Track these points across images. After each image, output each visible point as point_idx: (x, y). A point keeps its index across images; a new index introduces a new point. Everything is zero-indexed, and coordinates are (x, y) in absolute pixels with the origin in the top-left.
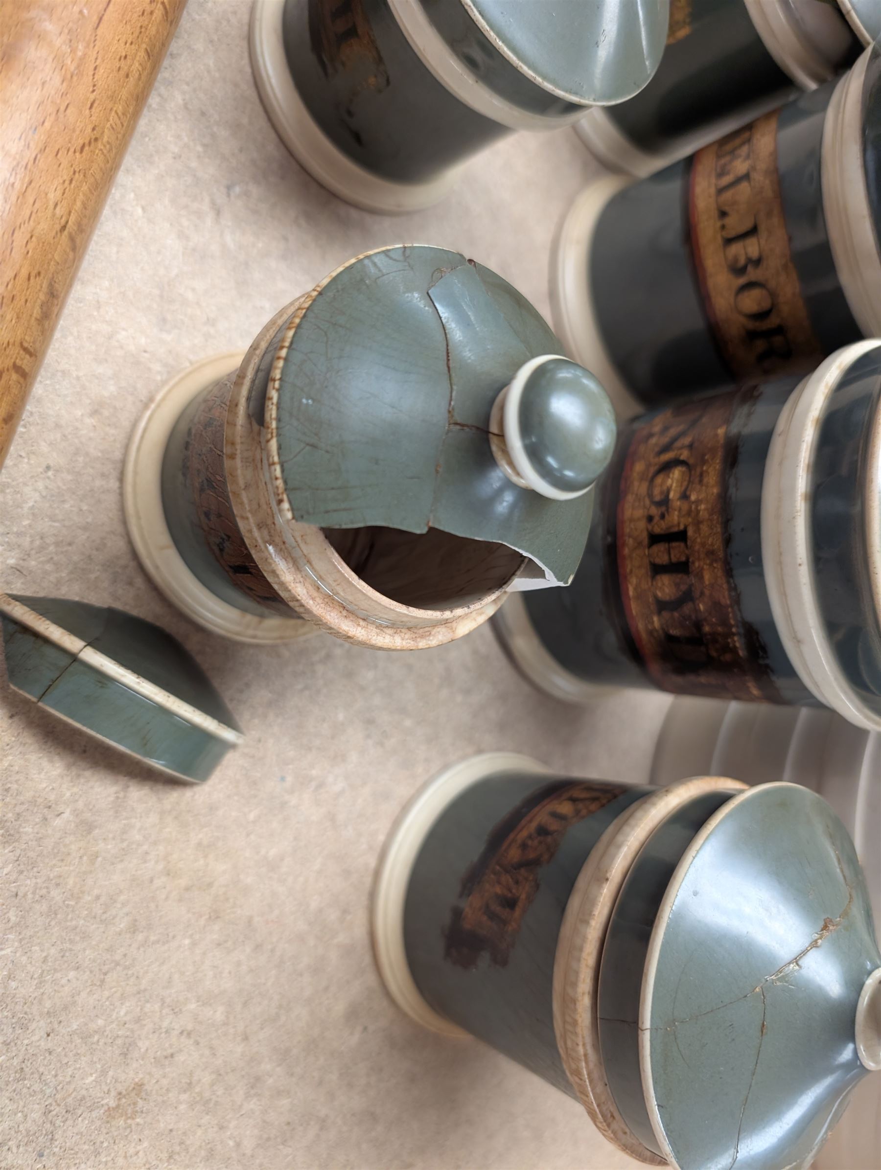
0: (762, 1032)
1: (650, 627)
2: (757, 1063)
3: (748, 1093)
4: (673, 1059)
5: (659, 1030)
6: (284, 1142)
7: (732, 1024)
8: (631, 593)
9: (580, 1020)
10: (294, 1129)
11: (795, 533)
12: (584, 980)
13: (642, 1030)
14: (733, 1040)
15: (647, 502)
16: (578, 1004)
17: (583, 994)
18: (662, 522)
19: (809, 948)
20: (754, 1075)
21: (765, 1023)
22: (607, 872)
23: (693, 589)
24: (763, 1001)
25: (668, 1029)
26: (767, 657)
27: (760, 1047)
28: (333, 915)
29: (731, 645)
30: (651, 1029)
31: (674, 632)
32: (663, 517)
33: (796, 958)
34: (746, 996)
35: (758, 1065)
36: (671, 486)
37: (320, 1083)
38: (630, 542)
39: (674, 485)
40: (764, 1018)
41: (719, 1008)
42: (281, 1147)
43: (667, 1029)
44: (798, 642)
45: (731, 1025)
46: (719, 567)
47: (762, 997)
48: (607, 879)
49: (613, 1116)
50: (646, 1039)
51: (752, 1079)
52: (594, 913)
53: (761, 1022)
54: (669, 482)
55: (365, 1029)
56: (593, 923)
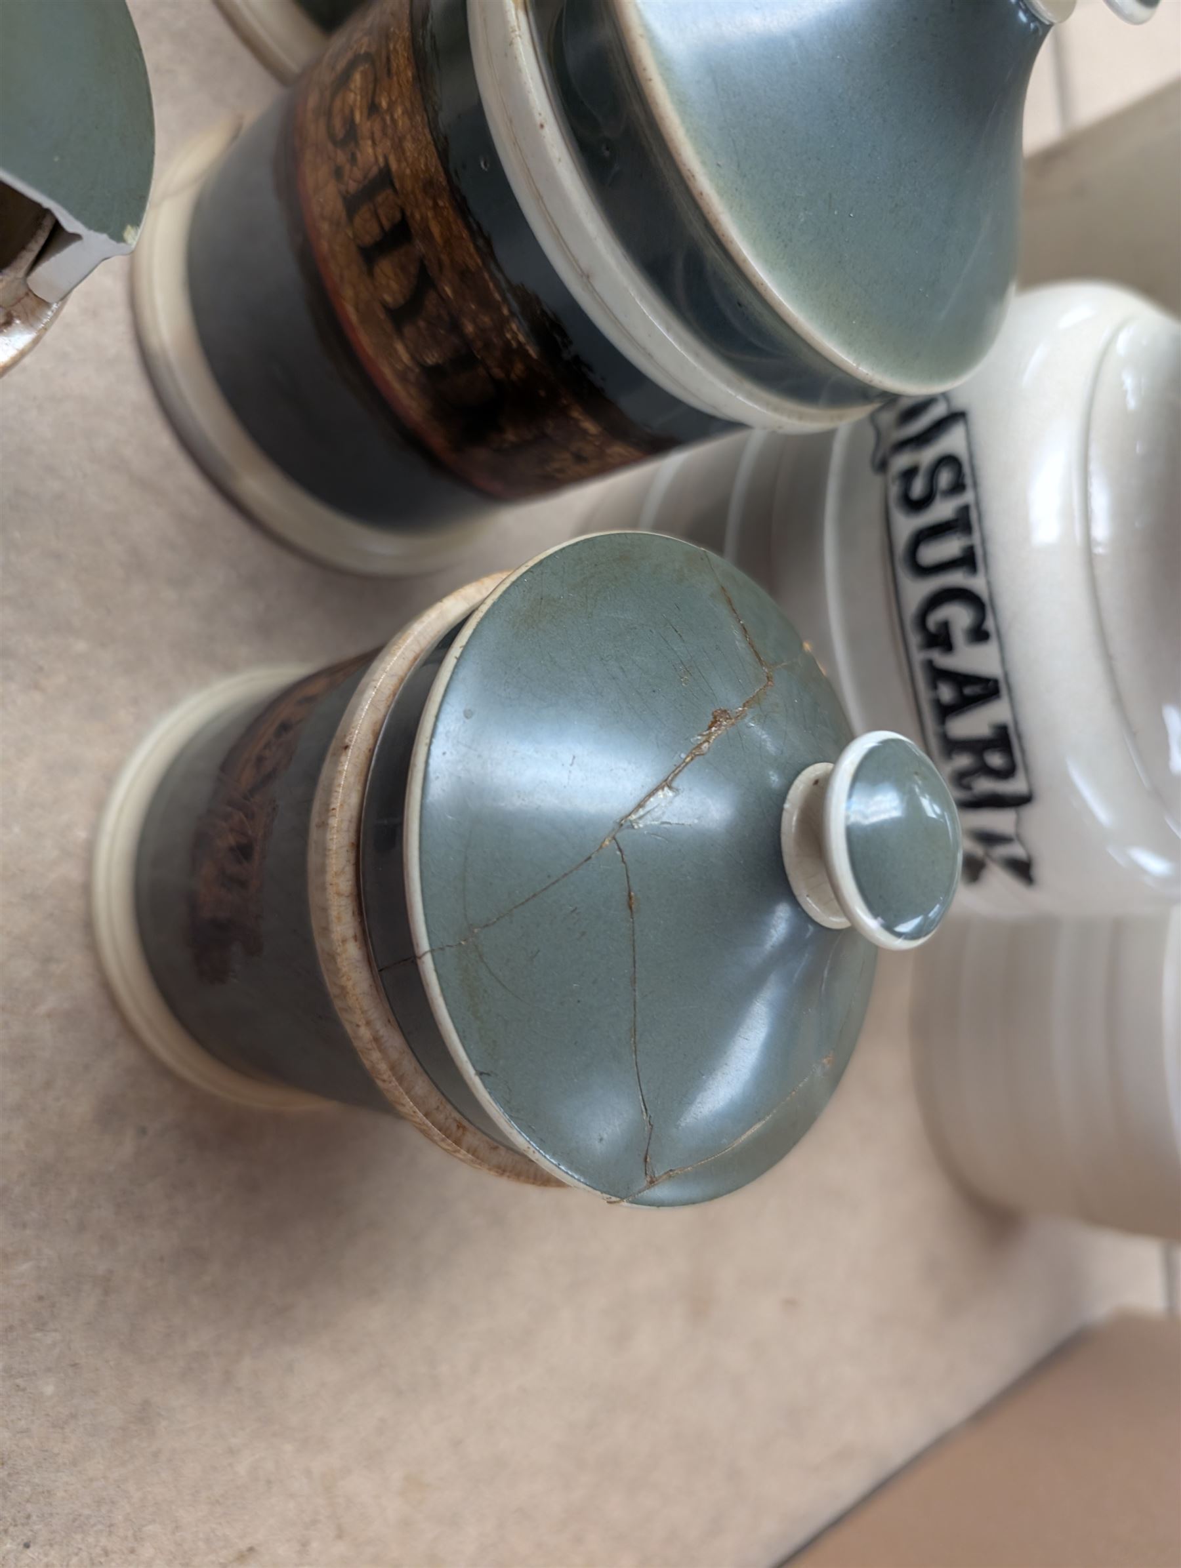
0: (631, 908)
1: (399, 367)
2: (634, 962)
3: (635, 1016)
4: (485, 991)
5: (447, 949)
6: (42, 1327)
7: (576, 909)
8: (353, 317)
9: (349, 984)
10: (53, 1305)
11: (520, 70)
12: (339, 919)
13: (420, 958)
14: (583, 934)
15: (330, 146)
16: (339, 960)
17: (344, 941)
18: (355, 169)
19: (688, 759)
20: (635, 982)
21: (632, 894)
22: (345, 736)
23: (426, 262)
24: (621, 859)
25: (463, 943)
26: (571, 342)
27: (633, 935)
28: (24, 969)
29: (514, 344)
30: (432, 951)
31: (431, 359)
32: (353, 159)
33: (666, 780)
34: (589, 858)
35: (637, 965)
36: (355, 100)
37: (82, 1227)
38: (325, 227)
39: (359, 98)
40: (629, 886)
41: (545, 889)
42: (39, 1335)
43: (460, 944)
44: (586, 277)
45: (573, 911)
46: (447, 205)
47: (618, 853)
48: (346, 747)
49: (459, 1126)
50: (428, 966)
51: (635, 990)
52: (332, 806)
53: (626, 894)
54: (352, 96)
55: (143, 1131)
56: (334, 822)
